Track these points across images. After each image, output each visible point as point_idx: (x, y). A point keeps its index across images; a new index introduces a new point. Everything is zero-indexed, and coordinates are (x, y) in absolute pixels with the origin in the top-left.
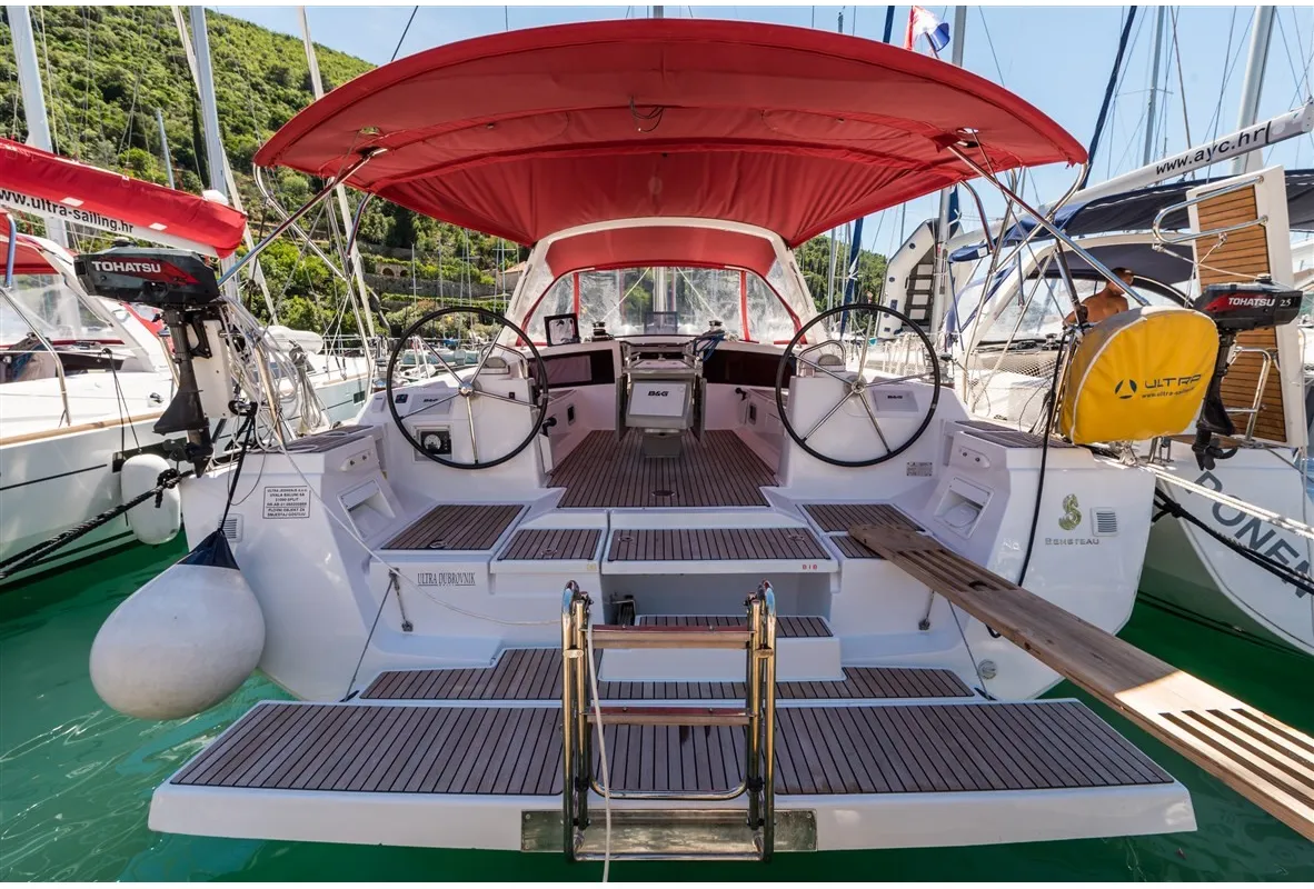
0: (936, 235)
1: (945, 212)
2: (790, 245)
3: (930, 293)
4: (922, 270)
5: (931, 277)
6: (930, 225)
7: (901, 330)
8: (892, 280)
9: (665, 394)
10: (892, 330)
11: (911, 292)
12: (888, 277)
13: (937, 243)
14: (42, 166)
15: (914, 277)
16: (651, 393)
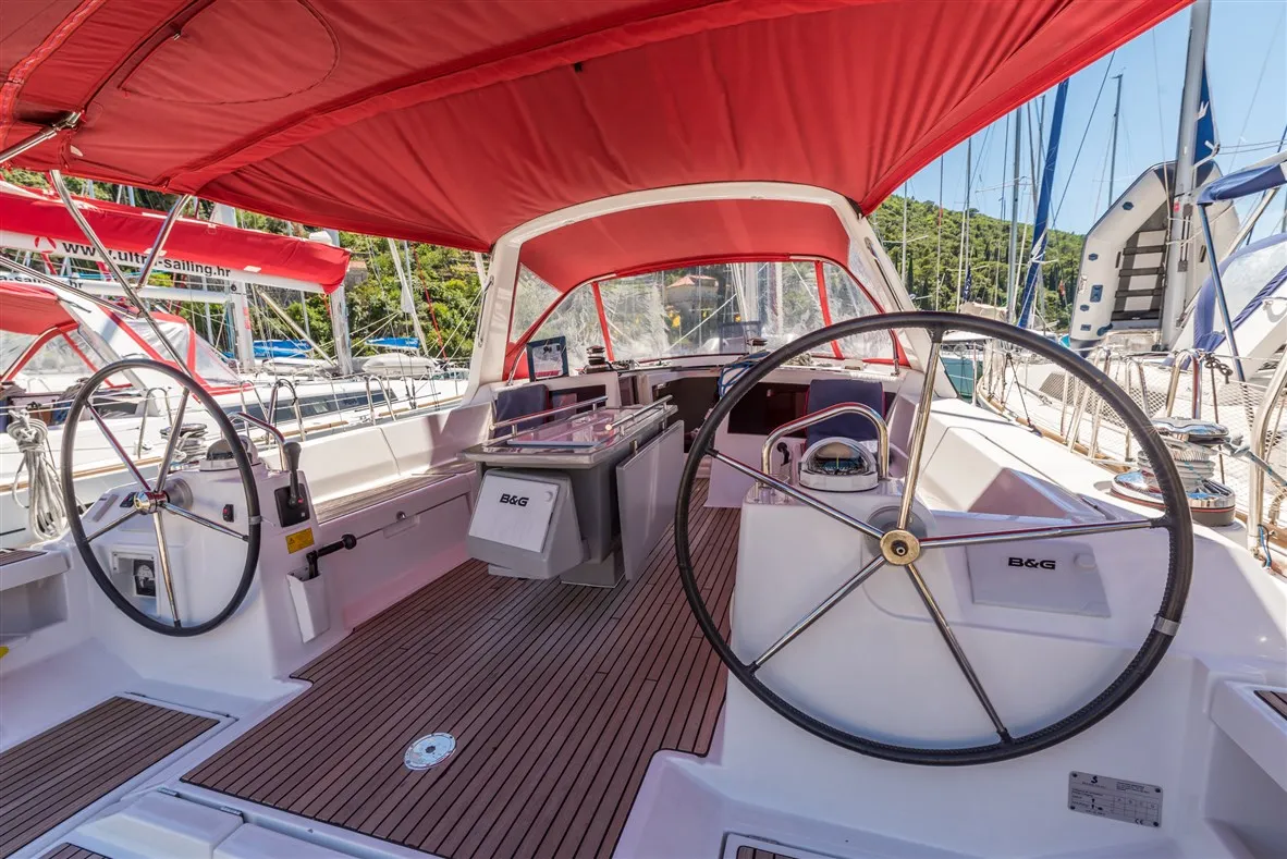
0: (1172, 186)
1: (1188, 150)
2: (863, 209)
3: (1161, 272)
4: (1145, 240)
5: (1163, 249)
6: (1159, 173)
7: (1110, 327)
8: (1093, 257)
9: (523, 502)
10: (1095, 329)
11: (1126, 273)
12: (1088, 252)
13: (1171, 198)
14: (117, 222)
15: (1131, 249)
16: (505, 499)
